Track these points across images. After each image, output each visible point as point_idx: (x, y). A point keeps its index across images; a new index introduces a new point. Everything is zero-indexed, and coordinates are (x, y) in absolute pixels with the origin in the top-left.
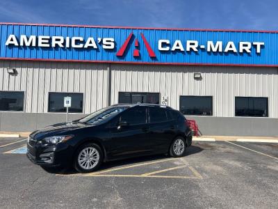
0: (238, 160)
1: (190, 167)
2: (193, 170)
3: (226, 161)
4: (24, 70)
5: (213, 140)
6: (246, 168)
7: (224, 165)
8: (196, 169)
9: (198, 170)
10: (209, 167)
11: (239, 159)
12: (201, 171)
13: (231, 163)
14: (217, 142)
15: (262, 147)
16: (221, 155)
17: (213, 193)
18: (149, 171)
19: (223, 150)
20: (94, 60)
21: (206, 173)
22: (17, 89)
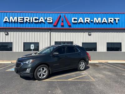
1: (89, 76)
4: (12, 33)
6: (113, 75)
7: (103, 74)
9: (92, 77)
10: (97, 75)
12: (94, 77)
13: (106, 73)
14: (99, 63)
15: (119, 65)
16: (102, 69)
17: (100, 87)
21: (96, 78)
22: (9, 41)
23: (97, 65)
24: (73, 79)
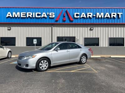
0: (112, 65)
1: (91, 68)
2: (92, 69)
3: (106, 65)
5: (100, 57)
6: (116, 68)
7: (105, 67)
8: (94, 68)
10: (99, 68)
12: (96, 70)
13: (108, 66)
14: (101, 58)
15: (122, 59)
16: (104, 63)
17: (102, 78)
18: (74, 70)
19: (104, 61)
21: (98, 70)
23: (99, 59)
24: (76, 70)
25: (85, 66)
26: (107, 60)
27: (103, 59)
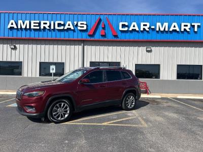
1: (140, 118)
3: (166, 113)
4: (22, 46)
5: (159, 97)
6: (182, 118)
7: (164, 116)
11: (177, 111)
14: (162, 99)
15: (196, 102)
16: (164, 108)
19: (165, 105)
20: (71, 38)
22: (17, 60)
23: (157, 102)
25: (129, 114)
26: (170, 104)
27: (165, 101)
